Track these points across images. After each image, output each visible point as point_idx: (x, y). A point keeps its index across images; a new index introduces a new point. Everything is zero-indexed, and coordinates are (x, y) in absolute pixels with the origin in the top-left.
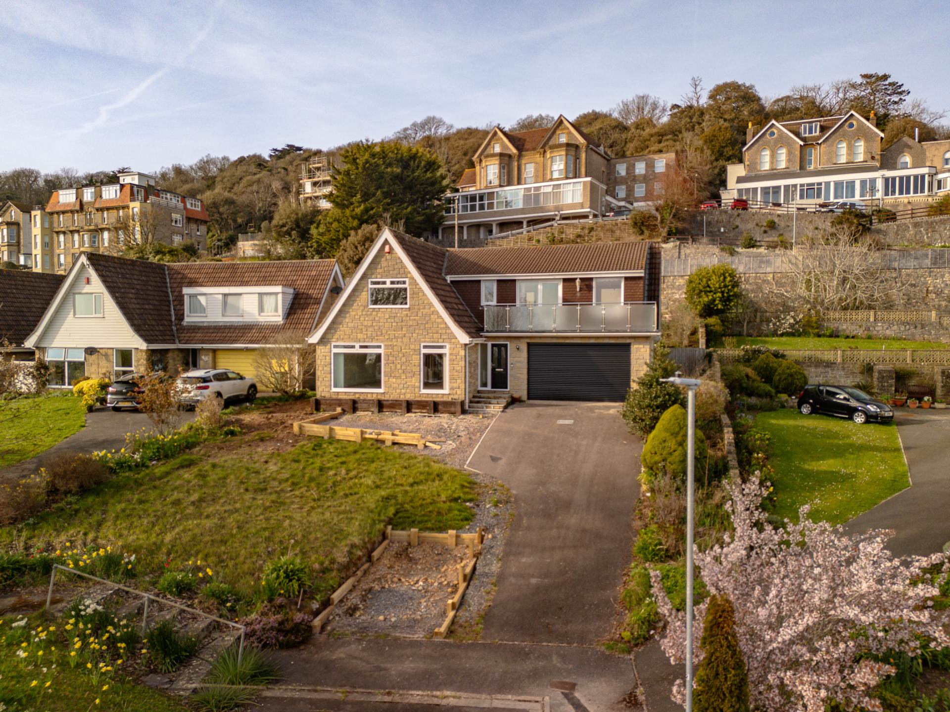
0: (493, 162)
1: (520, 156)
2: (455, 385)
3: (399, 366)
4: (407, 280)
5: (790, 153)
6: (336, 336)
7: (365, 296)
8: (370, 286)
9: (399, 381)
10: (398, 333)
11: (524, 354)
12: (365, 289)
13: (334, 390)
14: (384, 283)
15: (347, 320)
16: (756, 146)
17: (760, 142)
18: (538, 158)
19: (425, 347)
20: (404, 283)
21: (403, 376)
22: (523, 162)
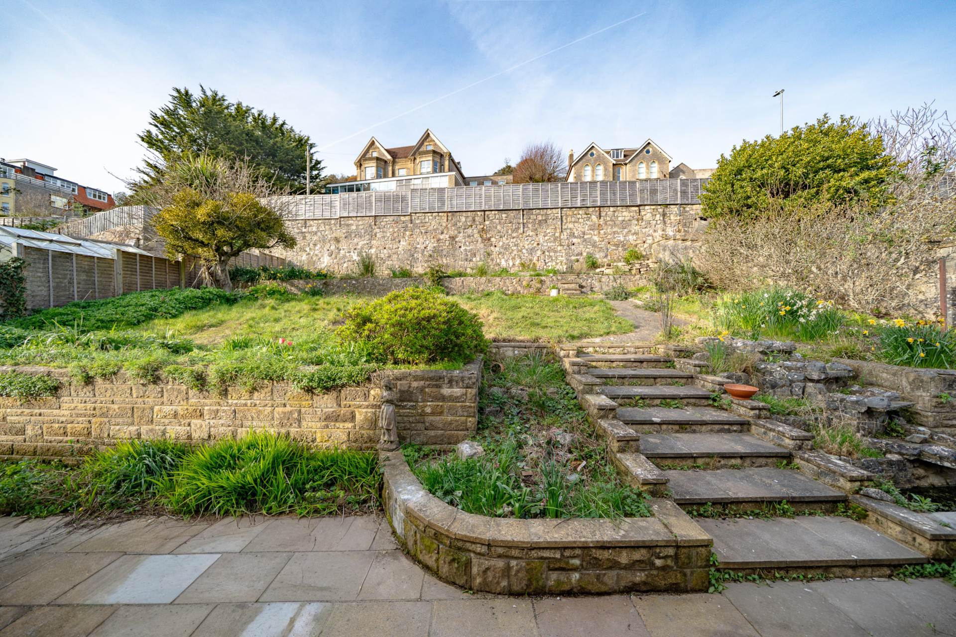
0: (371, 165)
1: (394, 162)
5: (606, 169)
16: (581, 162)
17: (584, 160)
18: (410, 165)
22: (397, 167)
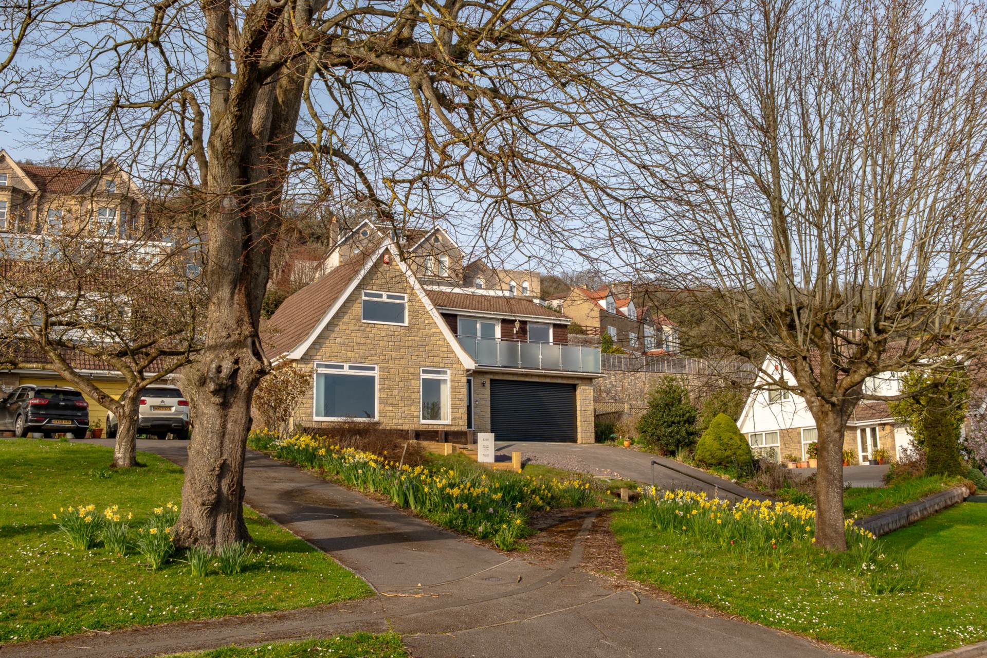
2: (458, 415)
3: (396, 392)
4: (406, 296)
6: (321, 353)
7: (357, 309)
8: (364, 298)
9: (395, 409)
10: (394, 354)
11: (487, 391)
12: (358, 301)
13: (316, 418)
14: (381, 296)
15: (335, 335)
19: (424, 372)
20: (403, 298)
21: (401, 404)
